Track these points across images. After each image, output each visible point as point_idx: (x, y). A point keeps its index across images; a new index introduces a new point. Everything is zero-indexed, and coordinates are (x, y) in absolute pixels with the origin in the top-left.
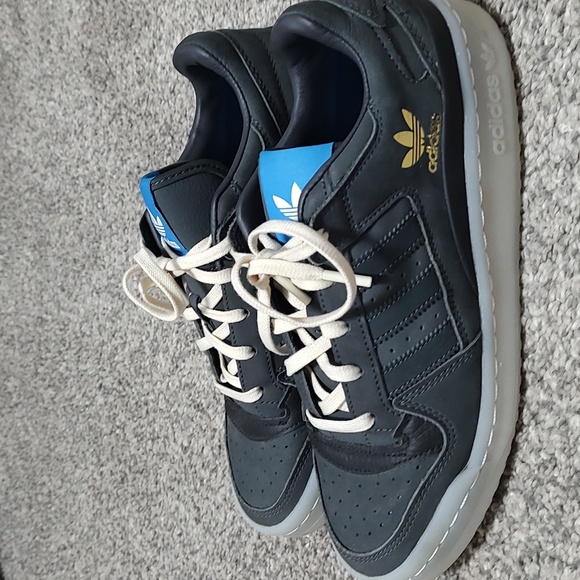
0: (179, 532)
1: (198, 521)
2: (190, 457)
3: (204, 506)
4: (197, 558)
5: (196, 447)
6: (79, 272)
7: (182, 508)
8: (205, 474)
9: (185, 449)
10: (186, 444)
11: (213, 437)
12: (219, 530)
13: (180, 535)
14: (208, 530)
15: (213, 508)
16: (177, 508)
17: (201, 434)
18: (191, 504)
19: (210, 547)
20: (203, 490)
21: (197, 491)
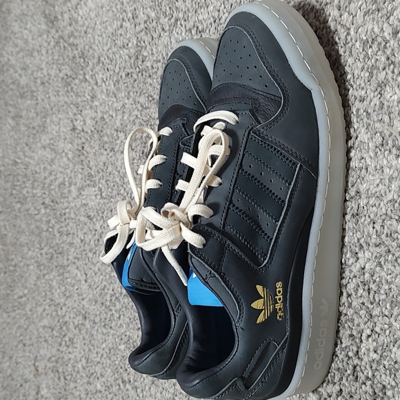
0: (76, 287)
1: (86, 281)
2: (84, 246)
3: (89, 273)
4: (85, 302)
5: (87, 240)
6: (35, 135)
7: (79, 274)
8: (90, 255)
9: (82, 241)
10: (82, 238)
11: (95, 235)
12: (95, 286)
13: (77, 289)
14: (90, 286)
15: (93, 274)
16: (76, 274)
17: (90, 232)
18: (83, 272)
19: (91, 296)
20: (89, 264)
21: (86, 264)
